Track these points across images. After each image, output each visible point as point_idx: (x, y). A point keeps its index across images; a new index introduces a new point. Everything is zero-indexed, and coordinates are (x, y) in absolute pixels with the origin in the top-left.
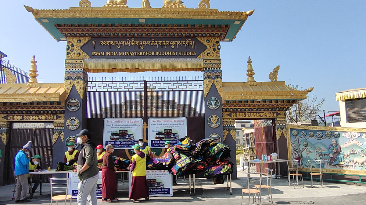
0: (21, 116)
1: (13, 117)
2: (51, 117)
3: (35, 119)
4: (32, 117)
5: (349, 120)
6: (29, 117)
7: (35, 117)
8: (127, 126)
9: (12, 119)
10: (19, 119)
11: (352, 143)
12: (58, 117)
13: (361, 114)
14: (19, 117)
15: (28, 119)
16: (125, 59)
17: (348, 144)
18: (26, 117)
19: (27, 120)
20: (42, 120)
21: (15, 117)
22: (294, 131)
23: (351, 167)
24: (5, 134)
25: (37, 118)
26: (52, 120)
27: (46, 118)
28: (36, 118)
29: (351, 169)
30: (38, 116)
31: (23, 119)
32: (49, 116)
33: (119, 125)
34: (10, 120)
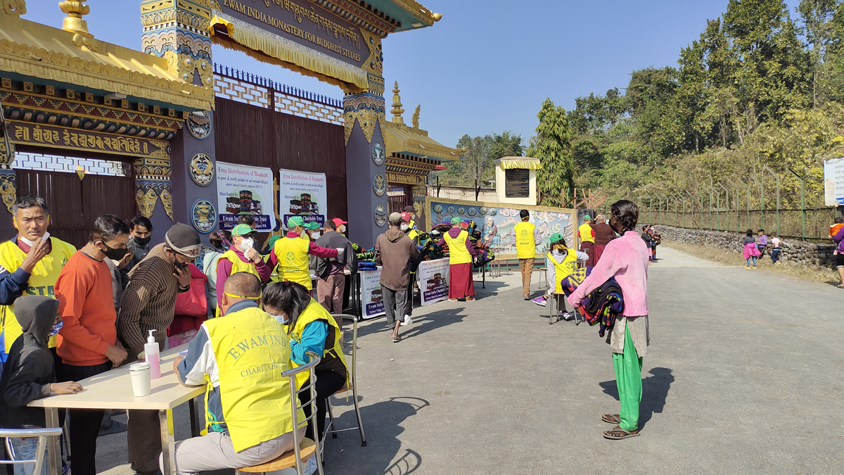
0: (57, 133)
1: (31, 132)
2: (135, 144)
3: (97, 147)
4: (88, 138)
5: (508, 195)
6: (79, 137)
7: (96, 139)
8: (251, 184)
9: (27, 137)
10: (51, 141)
11: (510, 222)
12: (152, 148)
13: (522, 188)
14: (49, 132)
15: (76, 141)
16: (277, 37)
17: (506, 224)
18: (71, 136)
19: (75, 145)
20: (114, 150)
21: (37, 132)
22: (439, 206)
23: (507, 251)
24: (11, 184)
25: (100, 143)
26: (139, 153)
27: (124, 145)
28: (97, 143)
29: (507, 252)
30: (103, 140)
31: (62, 142)
32: (130, 143)
33: (239, 180)
34: (22, 139)
